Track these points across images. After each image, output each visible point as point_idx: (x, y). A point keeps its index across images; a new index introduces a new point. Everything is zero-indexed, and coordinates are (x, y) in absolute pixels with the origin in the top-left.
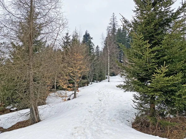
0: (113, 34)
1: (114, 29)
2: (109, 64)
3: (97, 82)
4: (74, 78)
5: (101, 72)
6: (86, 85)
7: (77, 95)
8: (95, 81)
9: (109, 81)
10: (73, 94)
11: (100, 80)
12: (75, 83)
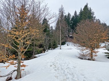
0: (62, 18)
1: (62, 15)
2: (60, 36)
3: (52, 50)
4: (18, 46)
5: (55, 42)
6: (43, 52)
7: (22, 72)
8: (50, 49)
9: (61, 49)
10: (15, 70)
11: (54, 48)
12: (19, 53)
